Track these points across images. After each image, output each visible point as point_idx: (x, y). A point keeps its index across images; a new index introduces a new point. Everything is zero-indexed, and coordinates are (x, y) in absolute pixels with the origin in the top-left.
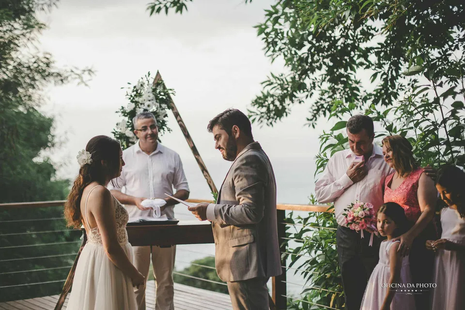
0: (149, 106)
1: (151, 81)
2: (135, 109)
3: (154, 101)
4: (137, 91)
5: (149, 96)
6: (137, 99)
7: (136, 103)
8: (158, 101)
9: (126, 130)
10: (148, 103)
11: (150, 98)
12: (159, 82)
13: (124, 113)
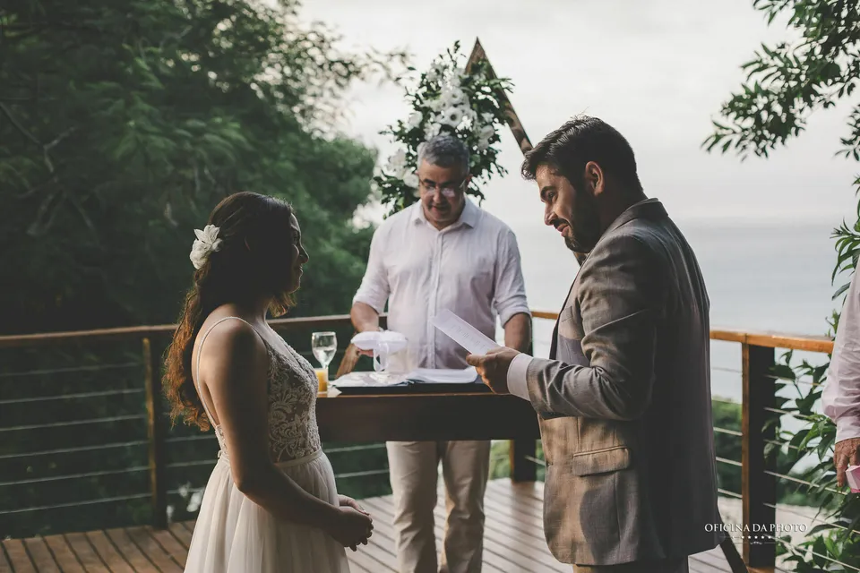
0: (453, 117)
1: (463, 63)
2: (422, 124)
3: (467, 107)
4: (428, 85)
5: (454, 96)
6: (427, 103)
7: (426, 112)
8: (475, 106)
9: (405, 172)
10: (452, 110)
11: (455, 101)
12: (479, 63)
13: (400, 135)
